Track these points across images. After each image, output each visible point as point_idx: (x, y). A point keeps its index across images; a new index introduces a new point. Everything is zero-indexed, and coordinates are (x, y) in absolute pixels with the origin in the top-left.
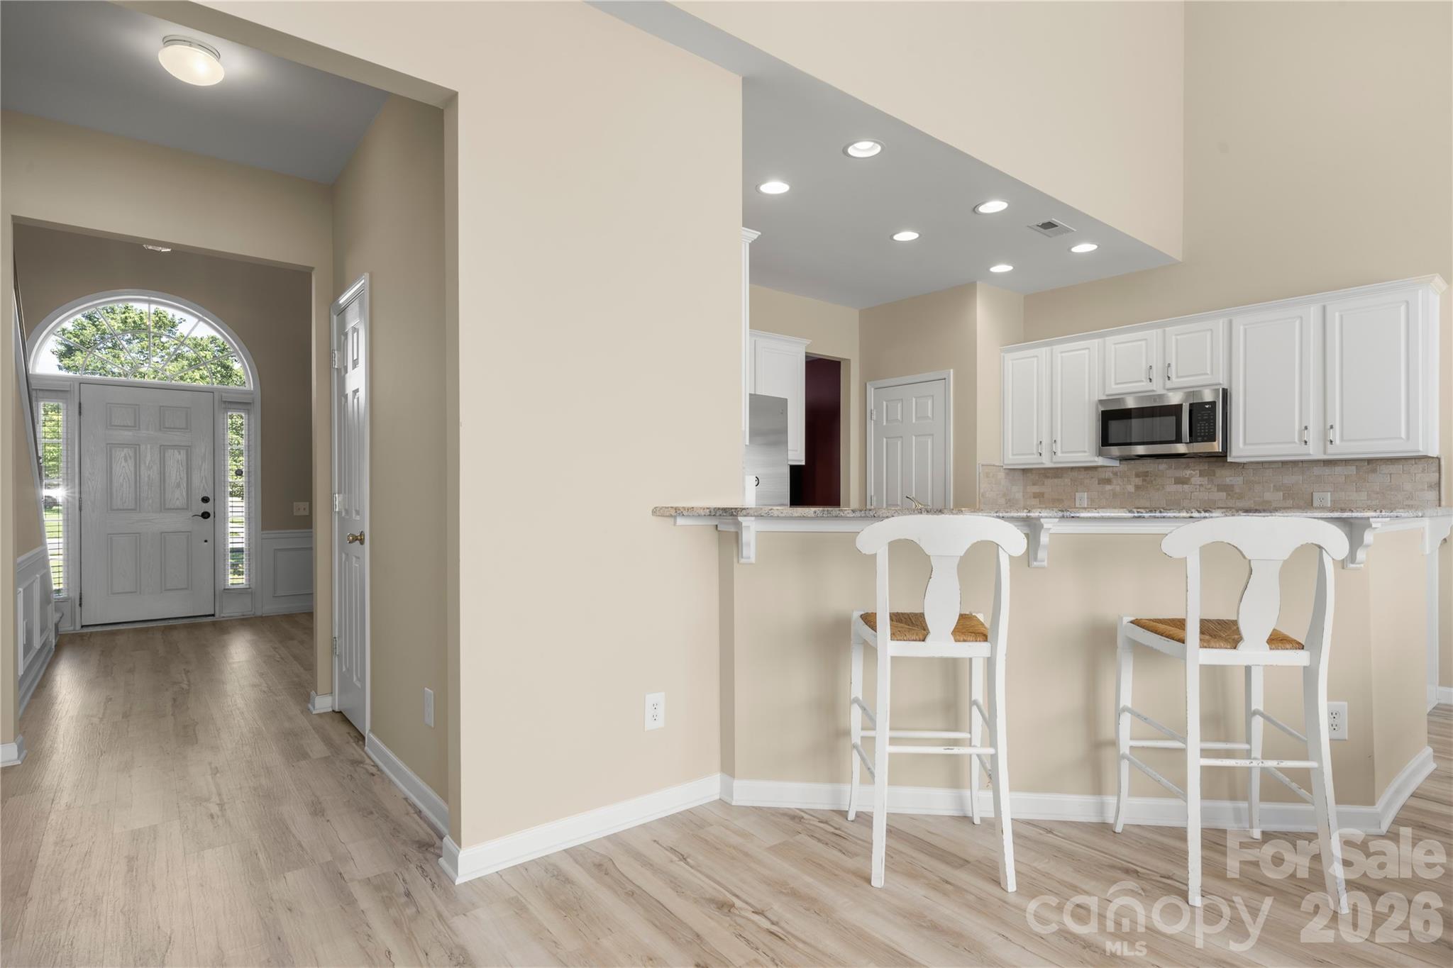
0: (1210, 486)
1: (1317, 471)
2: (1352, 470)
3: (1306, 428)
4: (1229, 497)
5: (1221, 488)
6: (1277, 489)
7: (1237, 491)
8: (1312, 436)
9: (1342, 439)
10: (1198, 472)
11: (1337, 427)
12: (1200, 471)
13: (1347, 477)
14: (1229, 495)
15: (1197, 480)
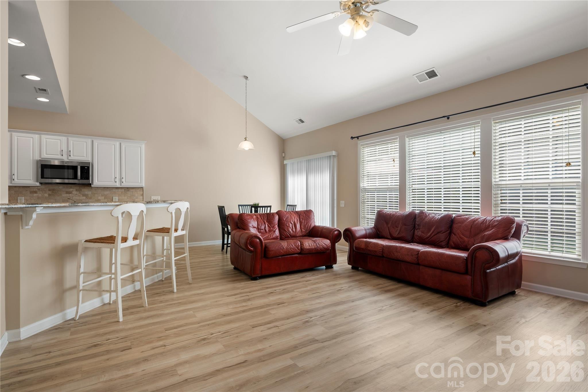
0: (80, 195)
1: (114, 190)
2: (123, 190)
3: (116, 178)
4: (87, 198)
5: (84, 195)
6: (102, 196)
7: (89, 196)
8: (117, 180)
9: (125, 182)
10: (75, 189)
11: (124, 178)
12: (76, 189)
13: (122, 192)
14: (86, 197)
15: (75, 192)
